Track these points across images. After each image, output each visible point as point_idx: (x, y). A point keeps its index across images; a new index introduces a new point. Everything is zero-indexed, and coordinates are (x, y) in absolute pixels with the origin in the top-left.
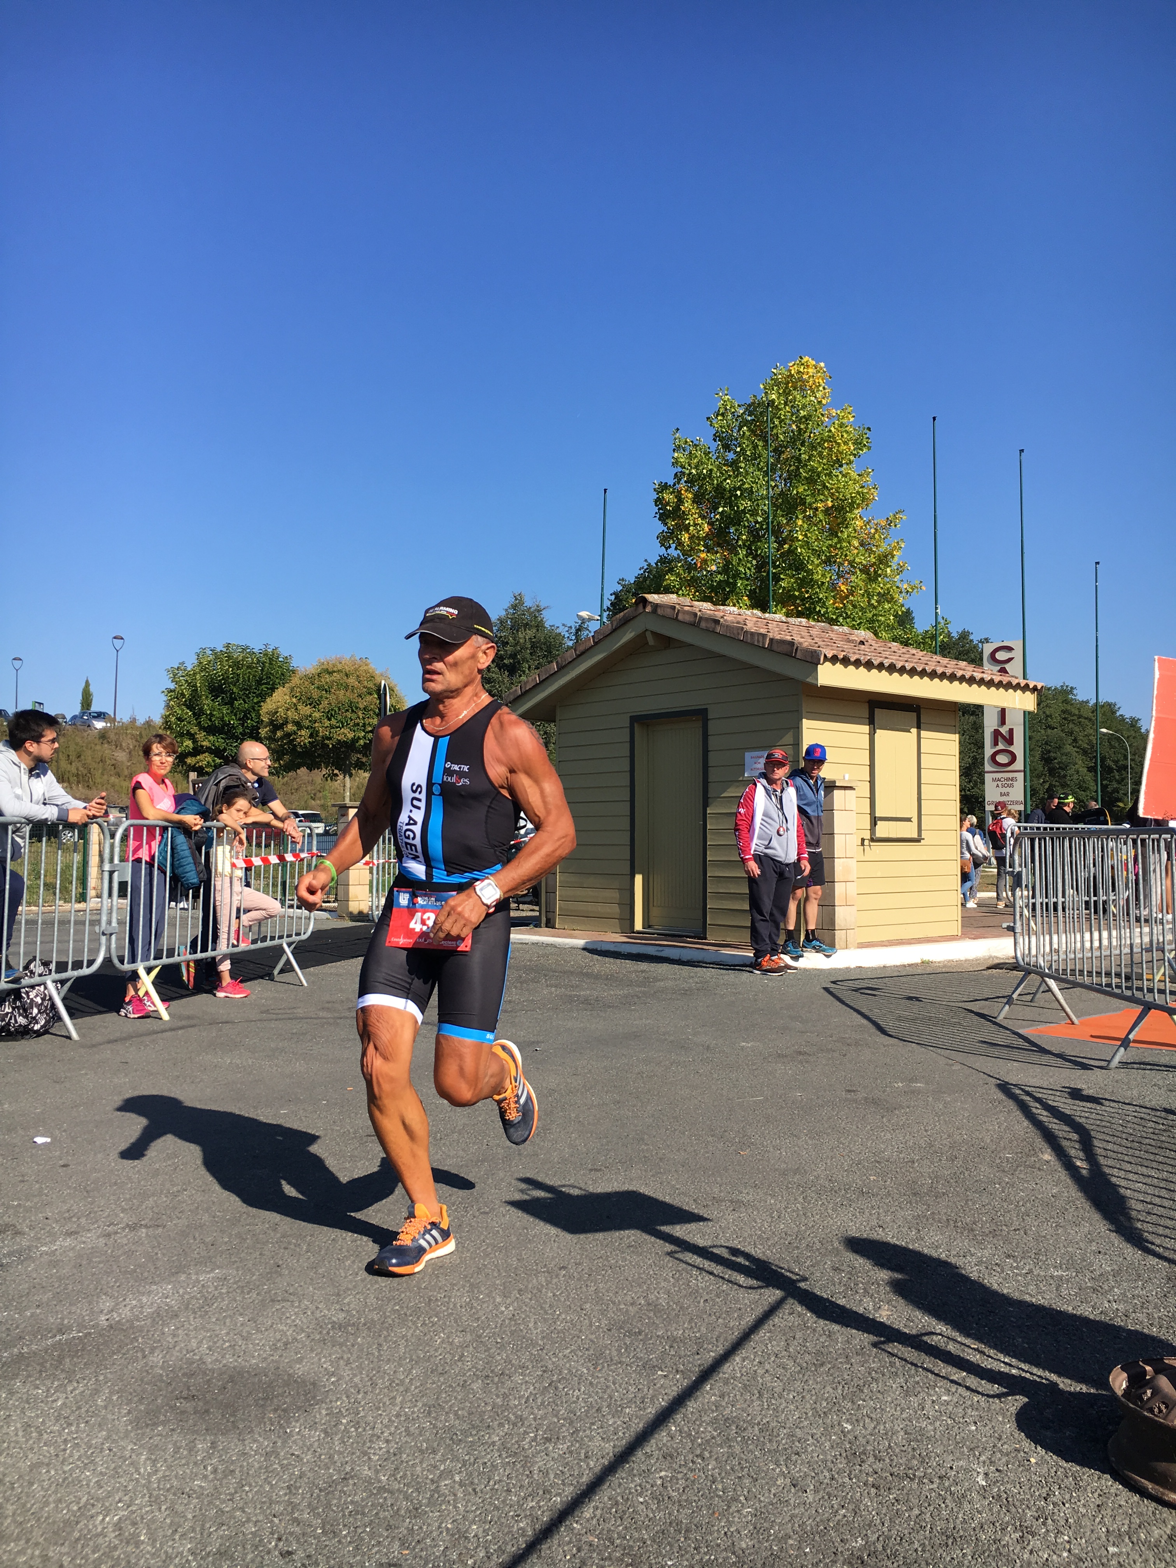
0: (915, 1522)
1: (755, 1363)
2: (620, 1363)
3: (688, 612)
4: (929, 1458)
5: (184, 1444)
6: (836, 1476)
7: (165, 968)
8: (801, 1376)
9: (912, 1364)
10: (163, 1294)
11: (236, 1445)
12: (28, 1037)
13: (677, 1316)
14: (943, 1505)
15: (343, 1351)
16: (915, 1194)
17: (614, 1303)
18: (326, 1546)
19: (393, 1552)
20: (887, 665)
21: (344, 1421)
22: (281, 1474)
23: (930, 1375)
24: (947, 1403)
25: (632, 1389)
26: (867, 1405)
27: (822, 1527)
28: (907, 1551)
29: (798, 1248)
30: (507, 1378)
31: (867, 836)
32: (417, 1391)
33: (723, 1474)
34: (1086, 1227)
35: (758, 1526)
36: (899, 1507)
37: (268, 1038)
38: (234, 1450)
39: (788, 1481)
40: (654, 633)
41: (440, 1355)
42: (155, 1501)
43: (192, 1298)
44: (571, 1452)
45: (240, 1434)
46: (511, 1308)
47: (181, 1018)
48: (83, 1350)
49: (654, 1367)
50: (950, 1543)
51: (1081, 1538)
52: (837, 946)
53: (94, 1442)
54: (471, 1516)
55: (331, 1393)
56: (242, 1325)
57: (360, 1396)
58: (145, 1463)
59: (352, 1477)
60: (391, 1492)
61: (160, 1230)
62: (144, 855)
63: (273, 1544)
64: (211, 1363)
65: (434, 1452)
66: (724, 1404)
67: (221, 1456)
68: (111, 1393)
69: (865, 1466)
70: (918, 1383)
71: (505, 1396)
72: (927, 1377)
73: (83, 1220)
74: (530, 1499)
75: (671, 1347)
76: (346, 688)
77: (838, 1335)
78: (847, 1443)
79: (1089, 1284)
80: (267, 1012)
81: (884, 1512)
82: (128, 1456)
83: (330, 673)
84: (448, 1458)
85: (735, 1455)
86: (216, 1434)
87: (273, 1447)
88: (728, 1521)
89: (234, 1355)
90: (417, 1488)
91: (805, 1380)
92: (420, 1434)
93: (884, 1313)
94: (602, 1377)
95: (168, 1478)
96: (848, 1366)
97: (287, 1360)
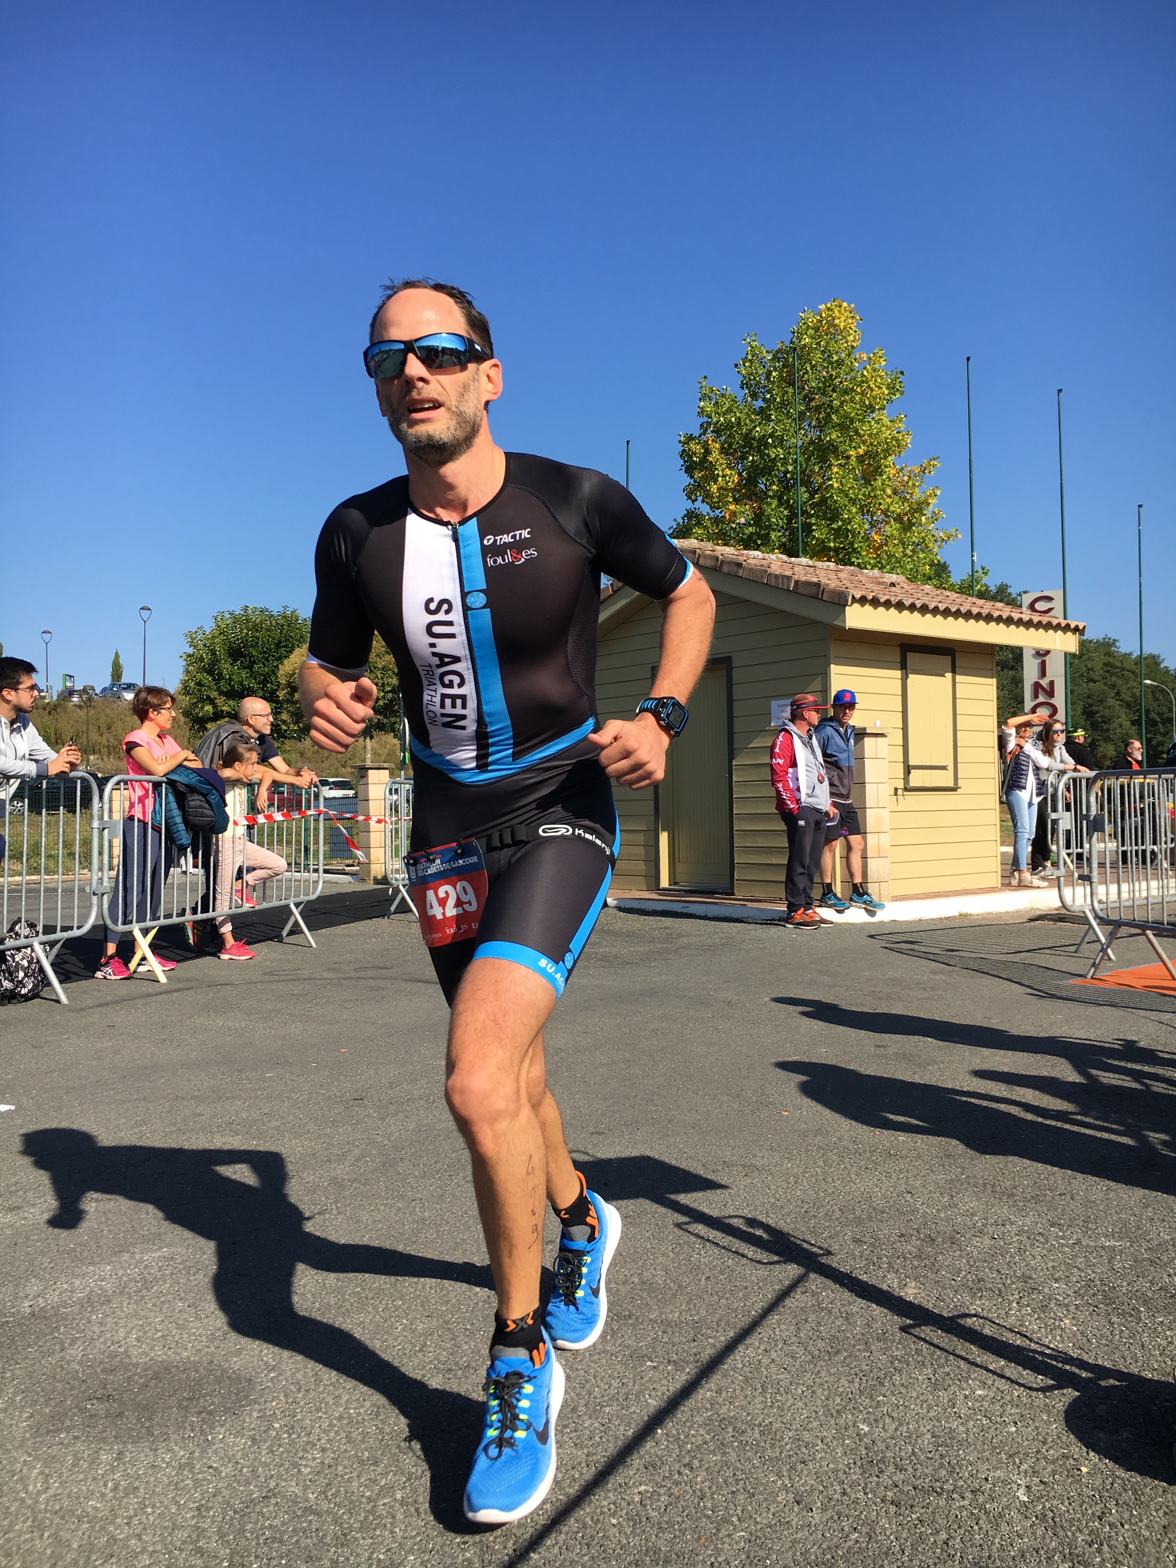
0: (942, 1550)
1: (760, 1351)
2: (604, 1352)
4: (960, 1468)
5: (86, 1455)
6: (849, 1490)
7: (162, 930)
8: (812, 1366)
9: (943, 1350)
10: (100, 1276)
11: (147, 1456)
12: (16, 1001)
13: (674, 1296)
14: (976, 1527)
16: (948, 1156)
20: (919, 605)
21: (277, 1425)
22: (193, 1492)
23: (962, 1363)
24: (983, 1398)
25: (615, 1383)
26: (887, 1402)
27: (829, 1556)
29: (815, 1216)
30: (472, 1371)
31: (901, 785)
33: (714, 1488)
35: (752, 1555)
36: (923, 1529)
37: (267, 1000)
38: (142, 1462)
39: (791, 1496)
41: (400, 1344)
42: (38, 1527)
43: (130, 1280)
45: (153, 1442)
47: (179, 980)
49: (643, 1357)
54: (409, 1543)
55: (267, 1391)
56: (180, 1311)
57: (300, 1395)
58: (36, 1478)
59: (275, 1495)
60: (318, 1514)
62: (138, 813)
64: (136, 1357)
65: (376, 1463)
66: (720, 1400)
67: (126, 1470)
68: (15, 1394)
69: (884, 1479)
70: (948, 1374)
72: (959, 1367)
73: (30, 1194)
75: (664, 1332)
77: (857, 1317)
78: (862, 1449)
79: (1145, 1256)
80: (271, 973)
81: (904, 1536)
82: (18, 1469)
84: (392, 1471)
85: (729, 1464)
86: (125, 1443)
87: (189, 1458)
88: (716, 1548)
89: (164, 1347)
90: (350, 1509)
91: (816, 1371)
92: (363, 1441)
93: (911, 1291)
94: (581, 1369)
95: (59, 1497)
96: (867, 1355)
97: (223, 1353)
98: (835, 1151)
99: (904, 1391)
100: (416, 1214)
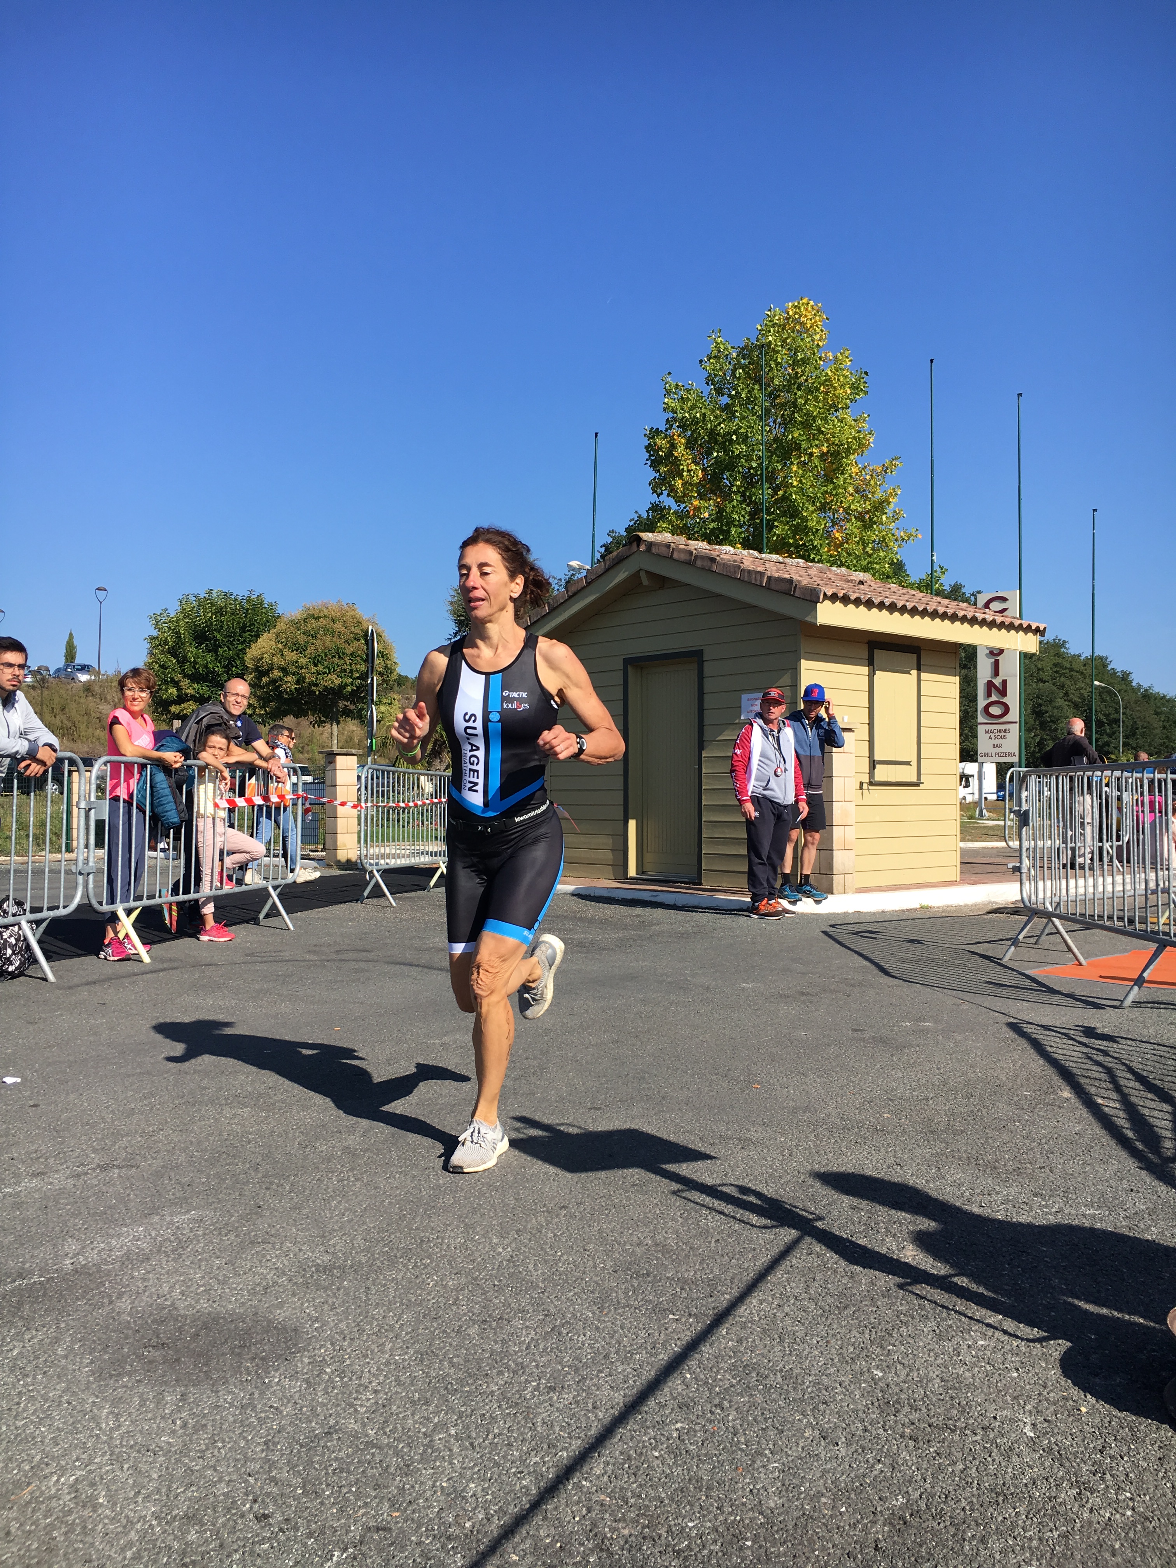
0: (960, 1478)
1: (774, 1306)
2: (628, 1306)
3: (683, 552)
4: (970, 1408)
5: (151, 1397)
6: (869, 1427)
7: (146, 910)
8: (824, 1319)
9: (943, 1306)
10: (134, 1236)
11: (209, 1397)
12: (3, 978)
13: (687, 1256)
15: (328, 1295)
16: (932, 1132)
17: (619, 1243)
18: (307, 1508)
19: (382, 1514)
20: (887, 604)
21: (328, 1370)
22: (258, 1428)
23: (963, 1318)
24: (985, 1348)
25: (642, 1334)
26: (898, 1351)
27: (857, 1484)
28: (954, 1510)
30: (505, 1322)
31: (866, 779)
32: (407, 1337)
33: (745, 1425)
34: (1114, 1165)
35: (787, 1483)
36: (941, 1461)
37: (253, 980)
38: (206, 1402)
39: (817, 1432)
40: (647, 572)
41: (433, 1298)
42: (117, 1460)
43: (165, 1240)
44: (577, 1402)
45: (213, 1385)
46: (509, 1249)
47: (162, 961)
48: (44, 1295)
49: (664, 1310)
50: (1001, 1501)
51: (1145, 1495)
52: (835, 891)
53: (51, 1395)
54: (469, 1473)
55: (314, 1340)
56: (218, 1268)
57: (346, 1343)
58: (107, 1417)
59: (336, 1431)
60: (380, 1448)
61: (134, 1169)
62: (122, 792)
63: (248, 1506)
64: (184, 1309)
65: (427, 1403)
66: (742, 1349)
67: (191, 1410)
68: (73, 1342)
69: (900, 1417)
70: (951, 1326)
72: (960, 1321)
73: (51, 1161)
74: (533, 1454)
75: (682, 1289)
76: (333, 634)
77: (861, 1276)
78: (878, 1391)
79: (1124, 1223)
80: (252, 955)
81: (924, 1466)
82: (88, 1409)
83: (317, 618)
84: (442, 1410)
85: (756, 1405)
86: (186, 1386)
87: (249, 1399)
88: (753, 1477)
89: (209, 1300)
90: (409, 1444)
91: (828, 1323)
92: (412, 1384)
93: (909, 1253)
94: (609, 1321)
95: (132, 1434)
96: (874, 1309)
97: (266, 1305)
98: (824, 1127)
99: (912, 1341)
100: (430, 1181)
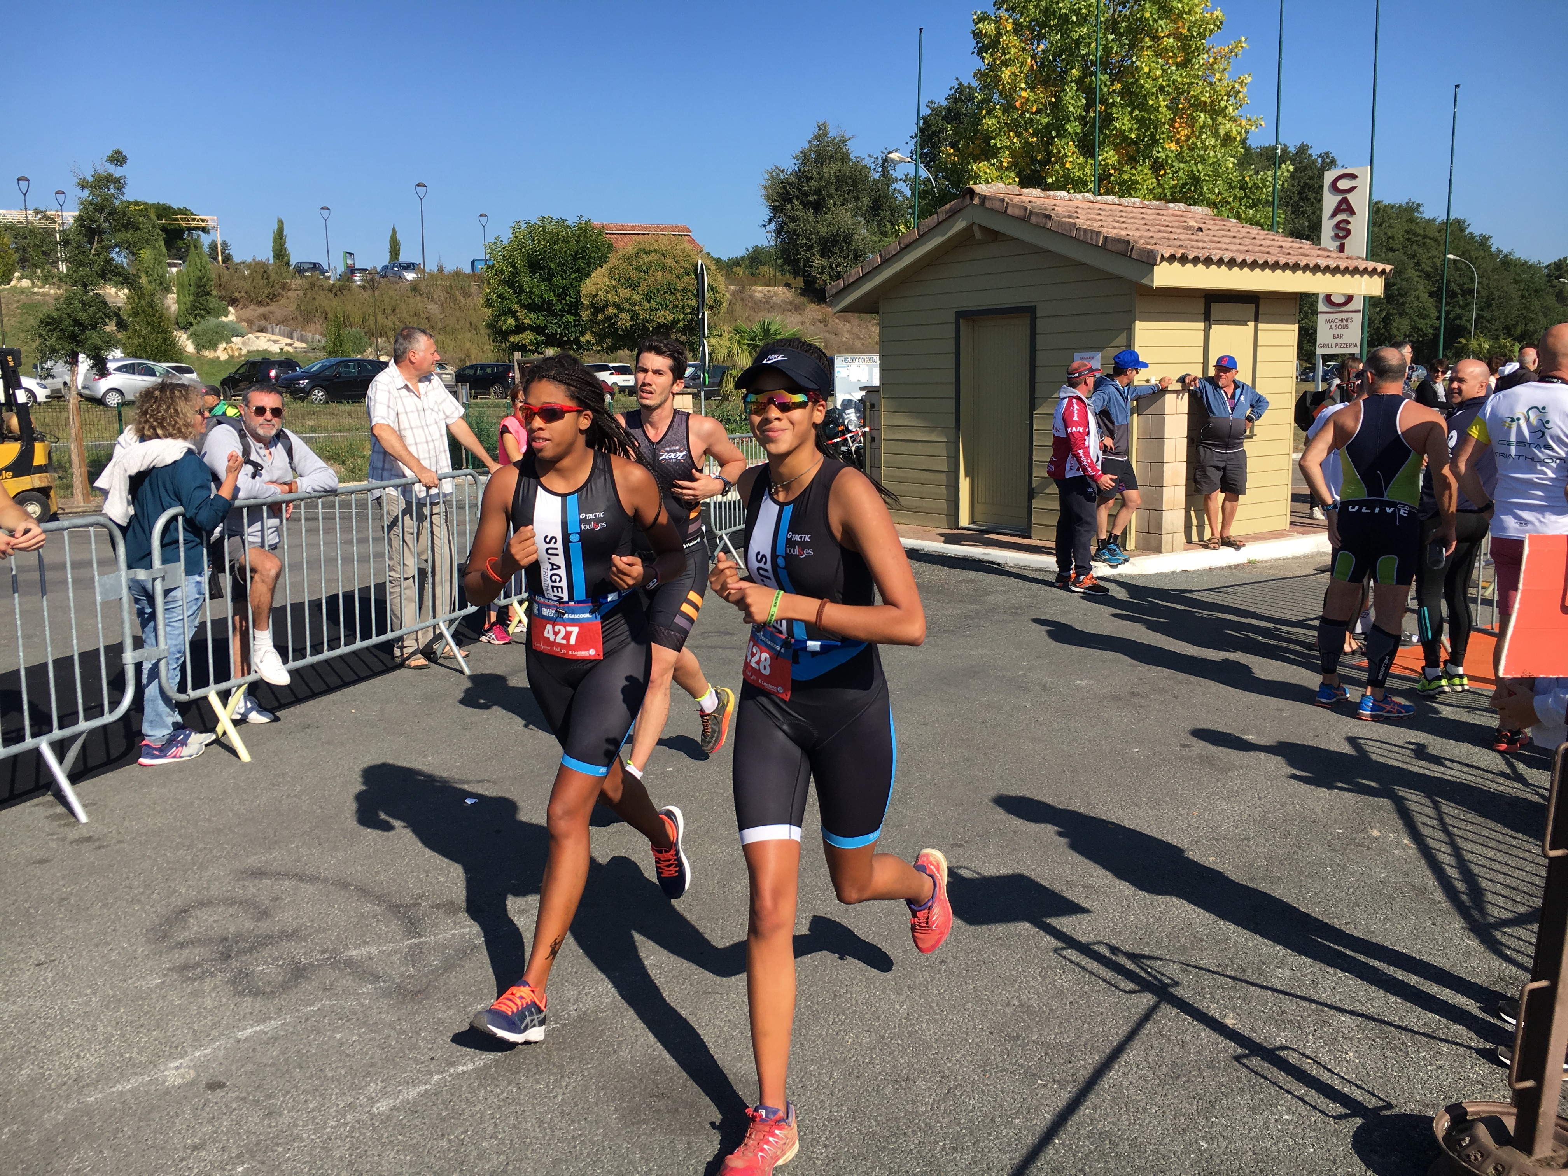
2: (1005, 1070)
3: (1019, 207)
5: (666, 1144)
8: (1160, 1089)
13: (1048, 1019)
17: (992, 1003)
20: (1226, 260)
23: (1272, 1088)
24: (1289, 1122)
25: (1018, 1098)
26: (1219, 1123)
30: (912, 1083)
40: (979, 226)
48: (564, 1042)
49: (1034, 1075)
53: (595, 1140)
66: (1097, 1117)
68: (598, 1089)
71: (914, 1103)
72: (1269, 1089)
75: (1046, 1054)
76: (664, 268)
78: (1204, 1162)
83: (648, 253)
91: (1164, 1094)
93: (1229, 1019)
94: (991, 1085)
96: (1201, 1079)
99: (1230, 1114)
